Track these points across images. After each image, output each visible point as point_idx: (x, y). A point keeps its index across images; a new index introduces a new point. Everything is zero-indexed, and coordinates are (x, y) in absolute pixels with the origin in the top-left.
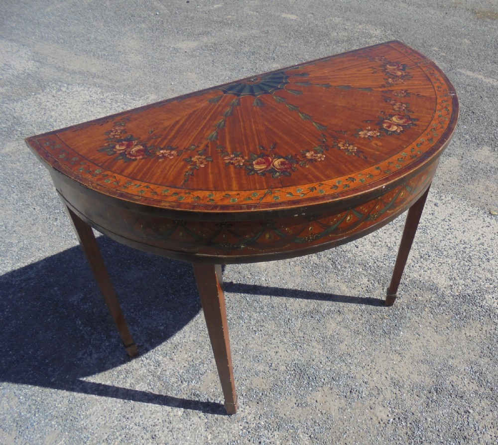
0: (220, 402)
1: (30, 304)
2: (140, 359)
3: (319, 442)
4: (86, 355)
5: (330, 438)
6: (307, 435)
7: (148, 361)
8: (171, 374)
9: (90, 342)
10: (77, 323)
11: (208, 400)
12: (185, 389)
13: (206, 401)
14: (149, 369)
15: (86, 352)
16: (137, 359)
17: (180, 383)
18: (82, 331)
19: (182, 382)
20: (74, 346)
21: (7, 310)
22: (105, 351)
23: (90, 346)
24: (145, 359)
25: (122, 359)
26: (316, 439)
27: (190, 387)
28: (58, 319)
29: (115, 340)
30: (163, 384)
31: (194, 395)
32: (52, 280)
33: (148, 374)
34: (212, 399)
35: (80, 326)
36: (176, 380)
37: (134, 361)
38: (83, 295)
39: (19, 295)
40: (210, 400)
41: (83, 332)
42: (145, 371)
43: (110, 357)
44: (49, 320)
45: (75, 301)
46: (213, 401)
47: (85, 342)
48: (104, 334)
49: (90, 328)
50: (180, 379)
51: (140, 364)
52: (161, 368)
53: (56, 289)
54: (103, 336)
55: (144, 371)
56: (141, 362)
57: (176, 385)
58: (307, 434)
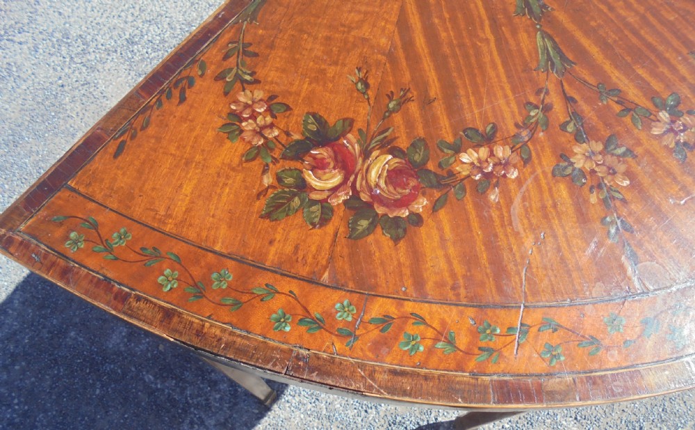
0: (436, 419)
1: (47, 377)
2: (283, 400)
3: (589, 422)
4: (196, 426)
5: (601, 411)
6: (571, 419)
7: (297, 399)
8: (343, 405)
9: (187, 402)
10: (147, 380)
11: (418, 423)
12: (377, 421)
13: (417, 426)
14: (305, 410)
15: (192, 423)
16: (279, 402)
17: (363, 413)
18: (163, 390)
19: (366, 411)
20: (167, 419)
21: (16, 401)
22: (221, 409)
23: (192, 409)
24: (290, 398)
25: (257, 411)
26: (585, 419)
27: (382, 414)
28: (113, 386)
29: (225, 385)
30: (341, 426)
31: (395, 424)
32: (55, 322)
33: (308, 419)
34: (423, 421)
35: (156, 384)
36: (356, 411)
37: (275, 407)
38: (125, 330)
39: (17, 367)
40: (421, 423)
41: (167, 391)
42: (302, 416)
43: (234, 415)
44: (98, 392)
45: (118, 344)
46: (425, 423)
47: (181, 406)
48: (203, 383)
49: (174, 382)
50: (360, 408)
51: (288, 409)
52: (324, 402)
53: (72, 334)
54: (201, 386)
55: (300, 417)
56: (288, 405)
57: (360, 419)
58: (571, 417)
